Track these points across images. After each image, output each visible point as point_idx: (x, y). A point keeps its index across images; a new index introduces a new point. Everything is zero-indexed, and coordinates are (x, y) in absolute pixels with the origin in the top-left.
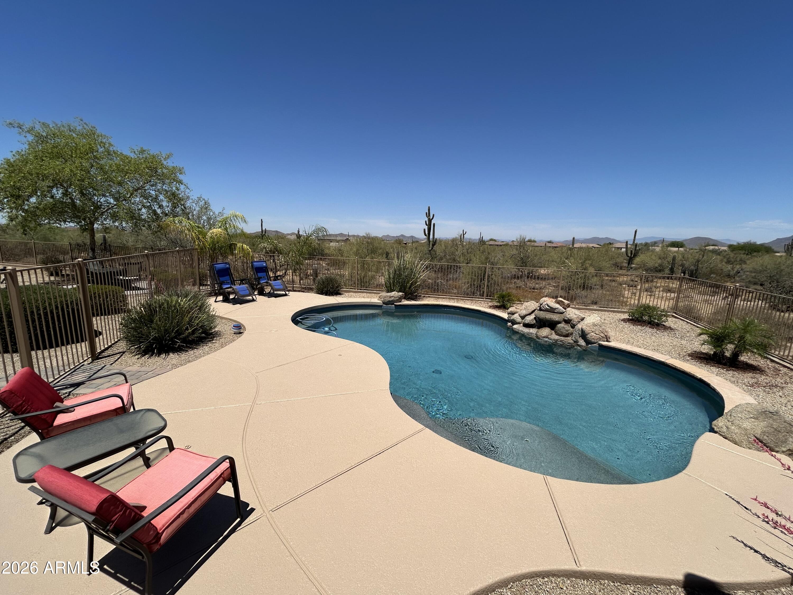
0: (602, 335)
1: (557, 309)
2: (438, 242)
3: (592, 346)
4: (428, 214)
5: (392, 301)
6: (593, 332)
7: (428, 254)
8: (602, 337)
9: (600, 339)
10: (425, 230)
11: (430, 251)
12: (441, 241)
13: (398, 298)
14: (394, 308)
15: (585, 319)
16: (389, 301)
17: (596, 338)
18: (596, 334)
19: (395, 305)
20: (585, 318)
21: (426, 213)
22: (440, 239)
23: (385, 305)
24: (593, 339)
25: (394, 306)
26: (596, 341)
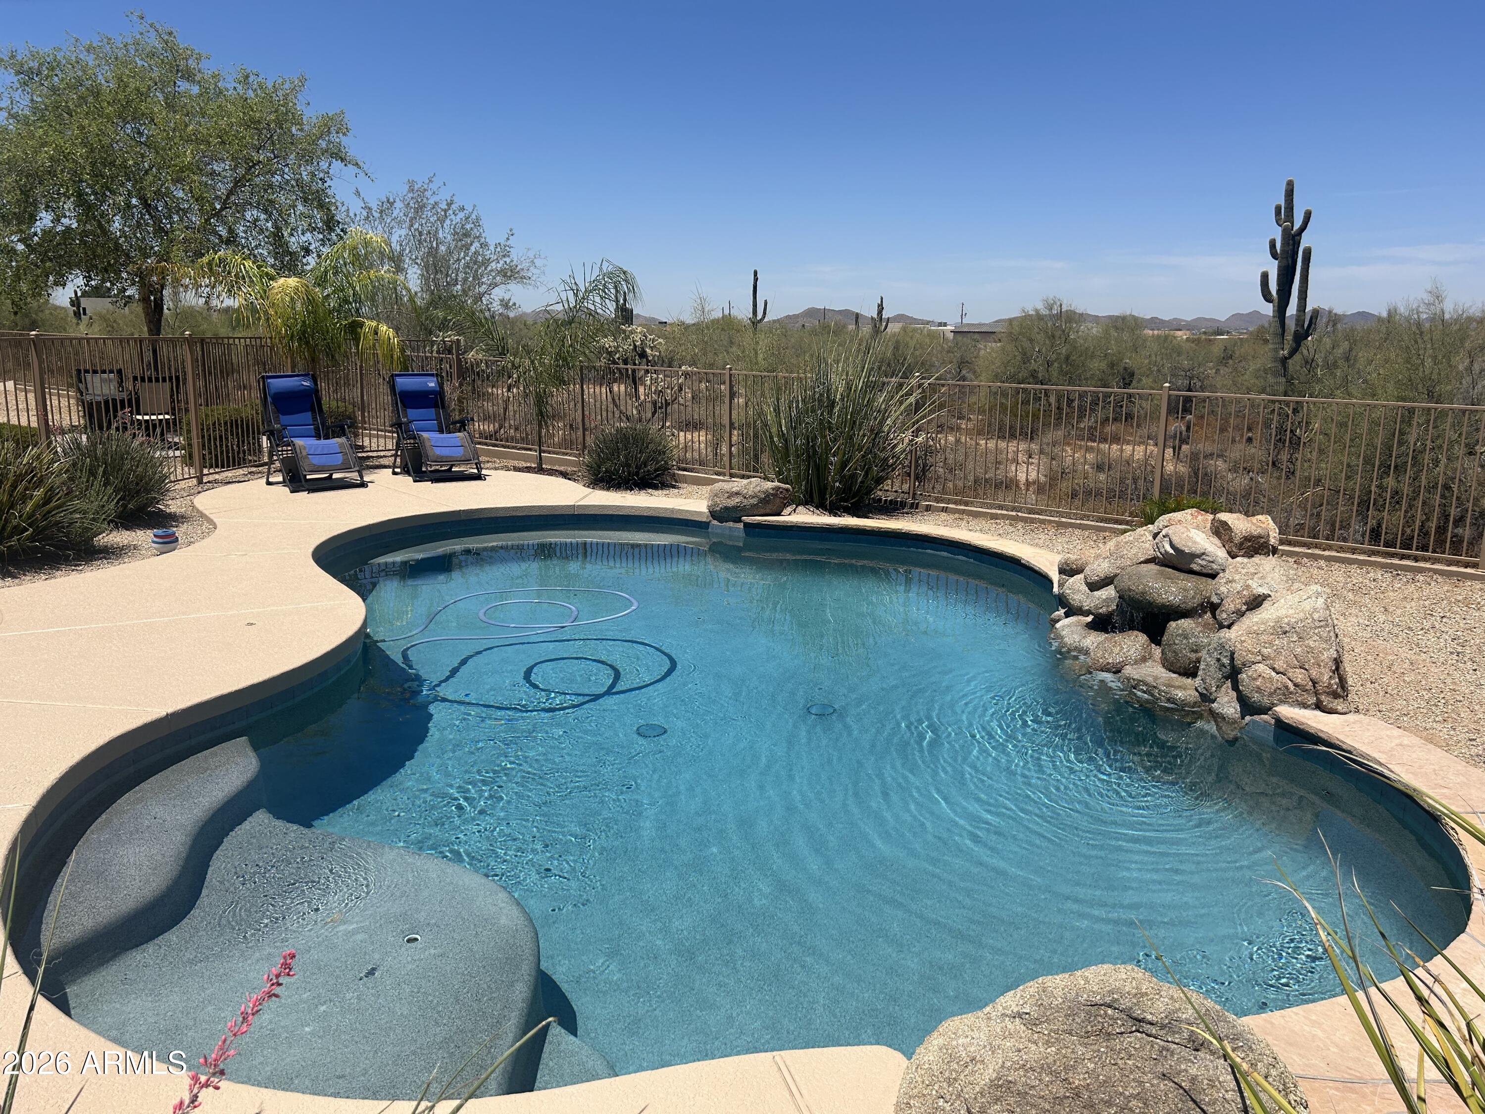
0: (1299, 676)
1: (1199, 556)
2: (1322, 322)
3: (1254, 722)
4: (1284, 214)
5: (735, 508)
6: (1265, 658)
7: (1276, 374)
8: (1296, 685)
9: (1286, 696)
10: (1265, 277)
11: (1284, 361)
12: (1334, 319)
13: (754, 501)
14: (742, 534)
15: (1266, 604)
16: (726, 508)
17: (1269, 687)
18: (1274, 669)
19: (747, 525)
20: (1266, 597)
21: (1278, 209)
22: (1330, 312)
23: (715, 522)
24: (1259, 690)
25: (741, 525)
26: (1266, 701)
